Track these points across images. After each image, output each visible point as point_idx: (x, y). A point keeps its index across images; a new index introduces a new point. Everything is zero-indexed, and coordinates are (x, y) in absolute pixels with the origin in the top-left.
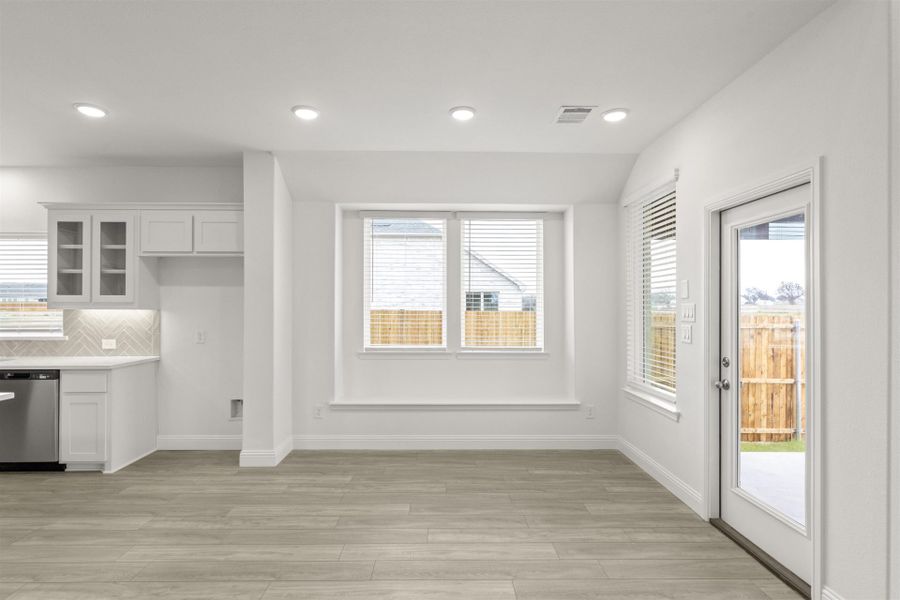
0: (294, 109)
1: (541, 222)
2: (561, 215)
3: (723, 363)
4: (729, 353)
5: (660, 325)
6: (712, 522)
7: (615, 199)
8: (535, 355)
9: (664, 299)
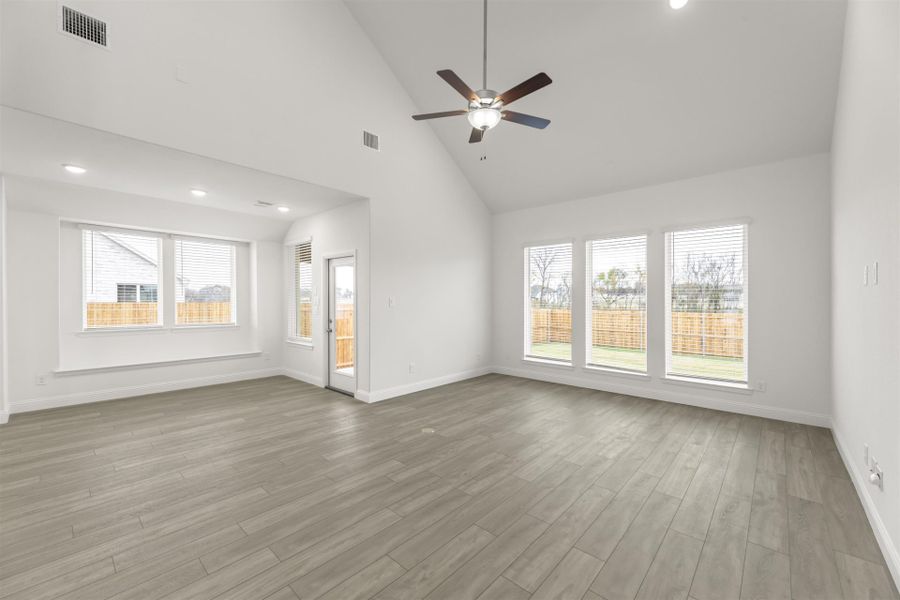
0: (64, 165)
1: (234, 247)
2: (248, 245)
3: (330, 321)
4: (332, 318)
5: (304, 309)
6: (326, 388)
7: (280, 240)
8: (230, 328)
9: (307, 293)
